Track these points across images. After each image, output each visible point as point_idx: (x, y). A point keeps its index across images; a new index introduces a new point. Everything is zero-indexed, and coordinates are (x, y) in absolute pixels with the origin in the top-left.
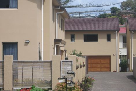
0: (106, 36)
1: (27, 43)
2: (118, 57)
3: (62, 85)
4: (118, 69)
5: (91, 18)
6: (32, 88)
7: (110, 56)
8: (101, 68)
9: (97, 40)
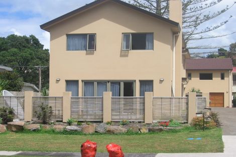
0: (220, 75)
1: (161, 81)
2: (231, 94)
3: (198, 119)
4: (231, 105)
5: (200, 58)
6: (170, 121)
7: (223, 93)
8: (215, 104)
9: (212, 79)
